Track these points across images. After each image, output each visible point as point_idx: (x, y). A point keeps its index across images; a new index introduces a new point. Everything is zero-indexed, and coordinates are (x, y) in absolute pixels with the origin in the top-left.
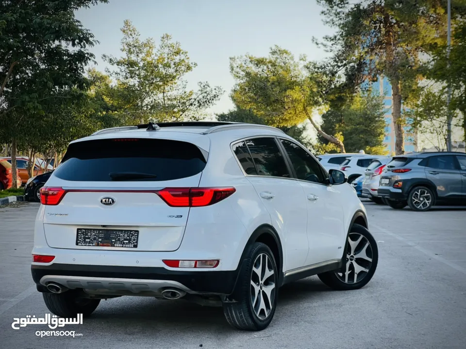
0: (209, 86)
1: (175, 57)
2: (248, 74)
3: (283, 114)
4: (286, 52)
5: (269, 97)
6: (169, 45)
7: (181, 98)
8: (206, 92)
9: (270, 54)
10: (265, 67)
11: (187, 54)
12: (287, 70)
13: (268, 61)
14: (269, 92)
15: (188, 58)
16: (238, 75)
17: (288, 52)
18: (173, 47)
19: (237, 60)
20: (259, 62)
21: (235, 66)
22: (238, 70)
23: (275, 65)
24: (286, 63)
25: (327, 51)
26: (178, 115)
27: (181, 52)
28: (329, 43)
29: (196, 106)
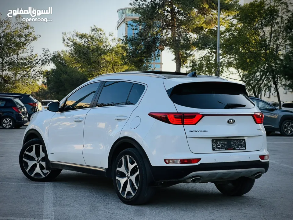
0: (49, 51)
1: (25, 30)
2: (75, 44)
3: (99, 70)
4: (101, 30)
5: (90, 59)
6: (21, 22)
7: (30, 58)
8: (47, 55)
9: (90, 31)
10: (86, 40)
11: (34, 29)
12: (101, 42)
13: (88, 35)
14: (90, 56)
15: (34, 32)
16: (68, 44)
17: (102, 30)
18: (24, 23)
19: (67, 34)
20: (82, 36)
21: (66, 38)
22: (68, 41)
23: (93, 39)
24: (101, 37)
25: (133, 29)
26: (28, 70)
27: (30, 27)
28: (135, 24)
29: (40, 64)
